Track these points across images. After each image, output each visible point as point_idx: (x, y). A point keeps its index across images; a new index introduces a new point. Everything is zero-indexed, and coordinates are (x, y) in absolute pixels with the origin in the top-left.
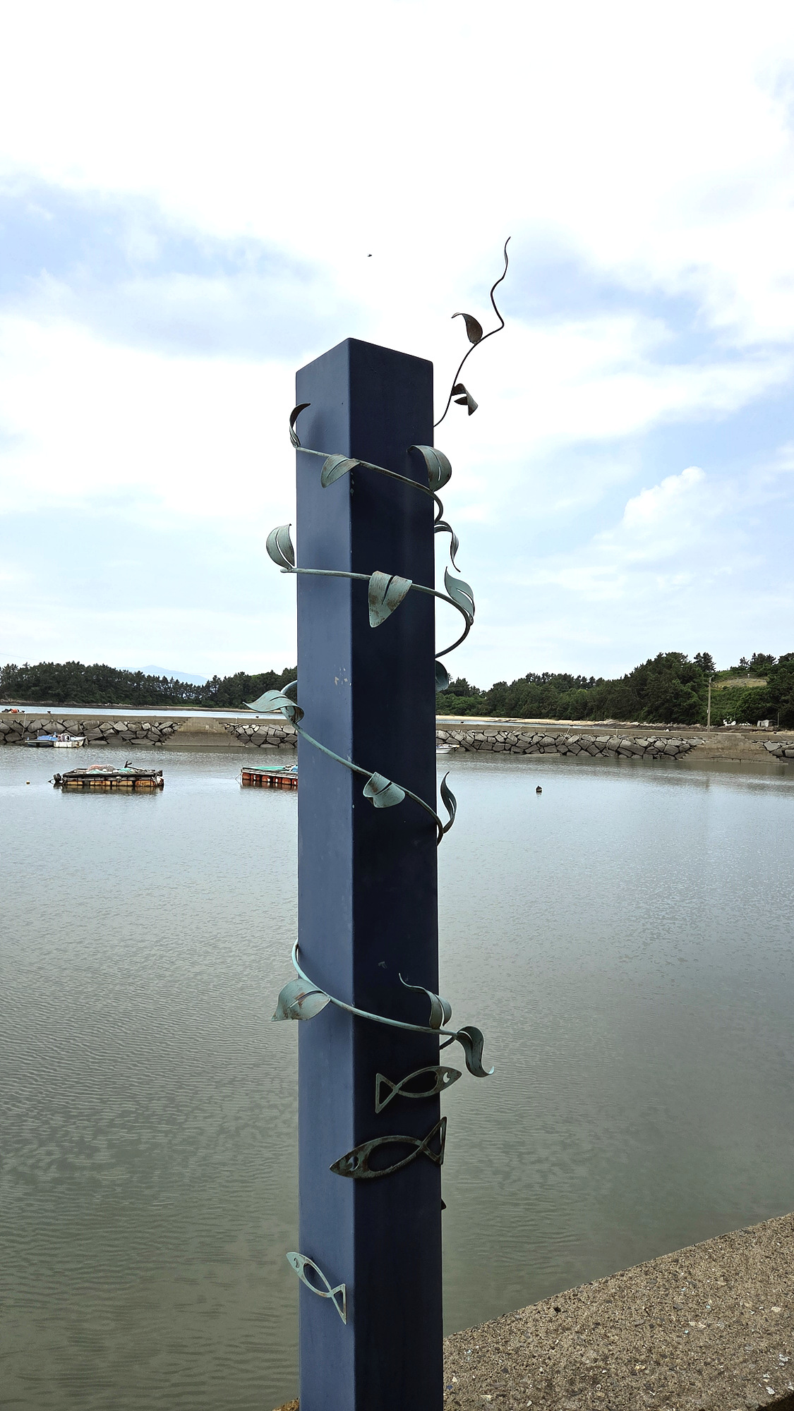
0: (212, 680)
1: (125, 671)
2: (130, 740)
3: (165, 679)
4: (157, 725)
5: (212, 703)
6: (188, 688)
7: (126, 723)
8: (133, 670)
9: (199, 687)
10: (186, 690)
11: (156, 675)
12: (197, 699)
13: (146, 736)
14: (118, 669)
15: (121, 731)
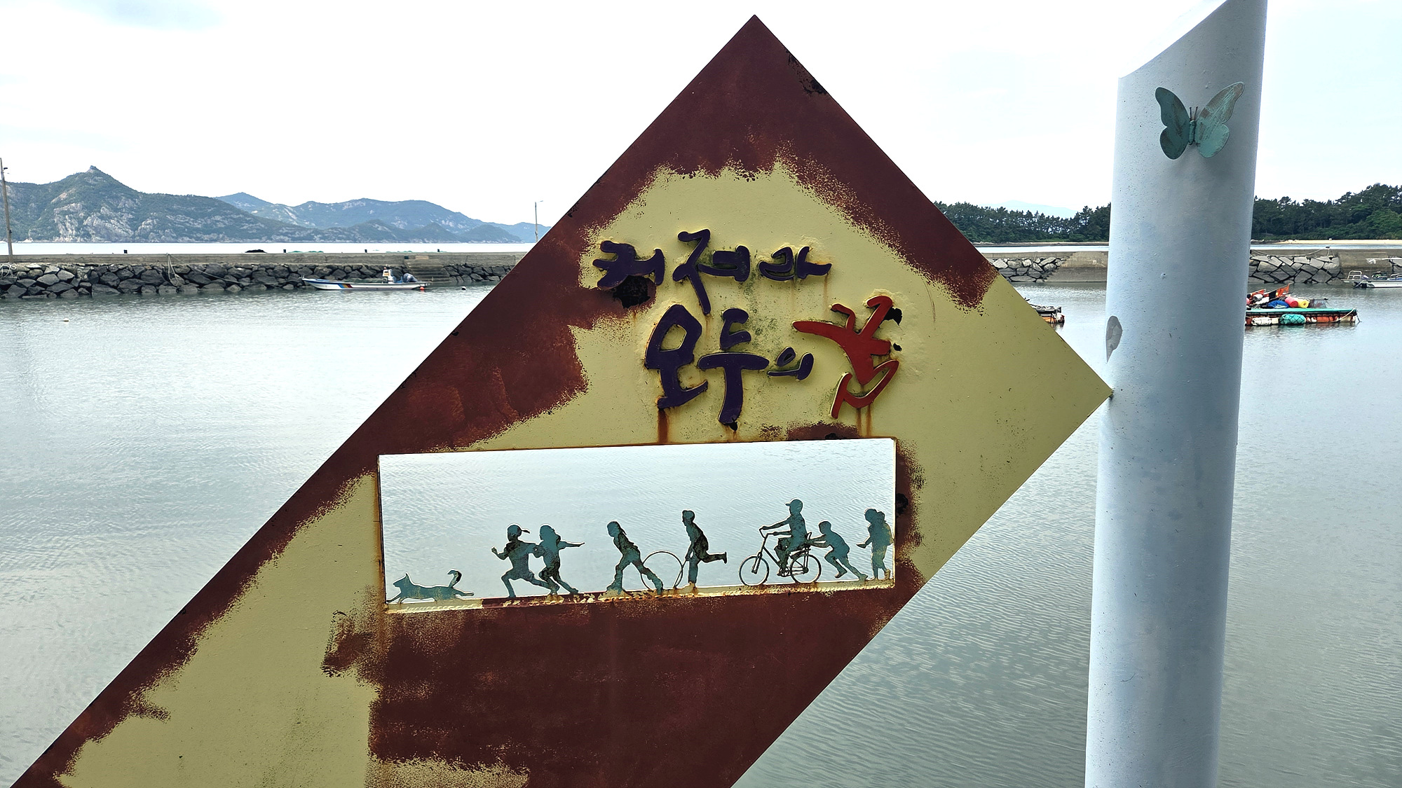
0: (1082, 211)
1: (987, 208)
2: (1009, 277)
3: (1029, 213)
4: (1038, 261)
5: (1081, 237)
6: (1054, 221)
7: (1006, 260)
8: (995, 207)
9: (1067, 220)
10: (1051, 223)
11: (1020, 210)
12: (1064, 233)
13: (1027, 274)
14: (980, 206)
15: (1002, 268)
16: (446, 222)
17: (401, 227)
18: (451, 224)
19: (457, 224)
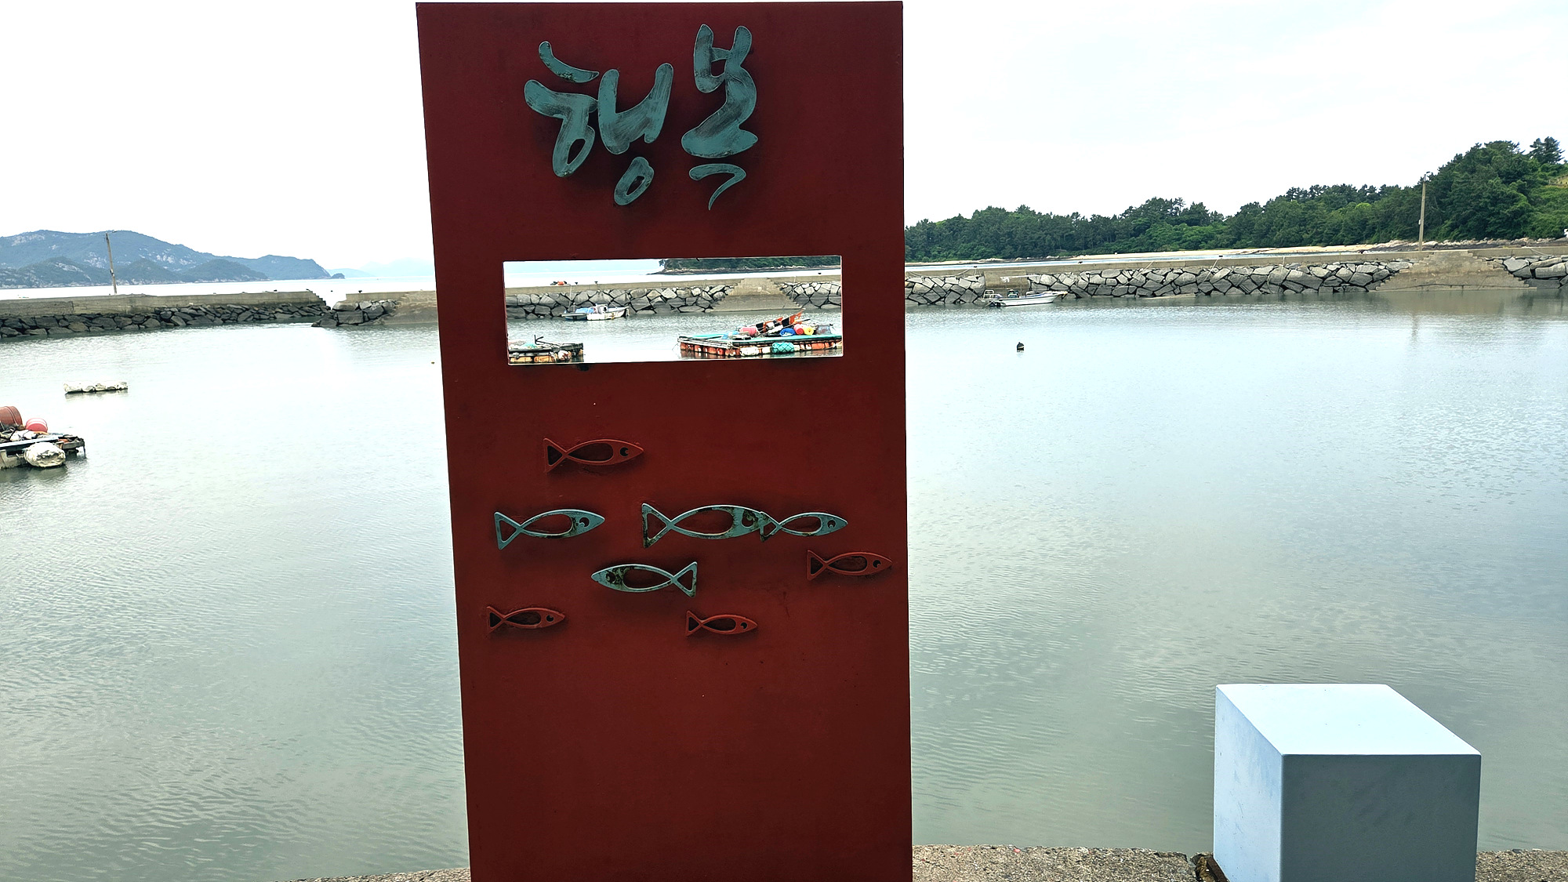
2: (678, 308)
4: (707, 289)
7: (675, 289)
13: (696, 302)
15: (669, 299)
16: (162, 257)
17: (99, 265)
18: (170, 259)
19: (179, 260)
